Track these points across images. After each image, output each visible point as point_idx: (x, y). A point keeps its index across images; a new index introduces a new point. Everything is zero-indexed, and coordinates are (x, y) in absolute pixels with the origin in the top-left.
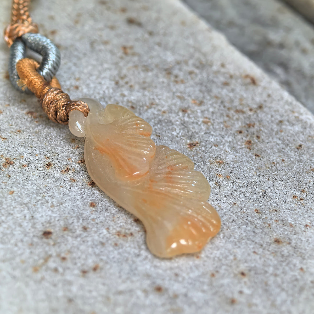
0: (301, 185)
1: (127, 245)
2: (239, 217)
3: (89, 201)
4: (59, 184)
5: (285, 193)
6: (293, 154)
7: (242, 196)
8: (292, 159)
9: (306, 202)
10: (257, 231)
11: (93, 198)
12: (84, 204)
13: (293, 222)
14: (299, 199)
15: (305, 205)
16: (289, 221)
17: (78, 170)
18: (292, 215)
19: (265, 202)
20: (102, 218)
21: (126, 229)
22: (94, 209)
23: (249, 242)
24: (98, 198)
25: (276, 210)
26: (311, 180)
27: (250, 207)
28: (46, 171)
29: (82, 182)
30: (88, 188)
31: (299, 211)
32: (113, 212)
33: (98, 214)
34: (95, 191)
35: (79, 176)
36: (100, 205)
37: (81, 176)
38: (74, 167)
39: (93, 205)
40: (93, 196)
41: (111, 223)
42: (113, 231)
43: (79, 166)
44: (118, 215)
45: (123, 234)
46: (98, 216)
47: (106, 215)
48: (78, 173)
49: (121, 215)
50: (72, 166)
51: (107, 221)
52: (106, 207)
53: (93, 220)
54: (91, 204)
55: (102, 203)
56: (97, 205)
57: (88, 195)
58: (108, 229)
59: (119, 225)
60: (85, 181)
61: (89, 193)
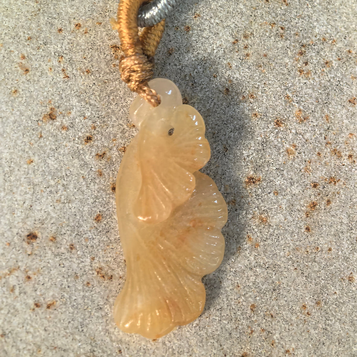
0: (322, 294)
1: (98, 290)
2: (229, 307)
3: (98, 211)
4: (82, 172)
5: (298, 296)
6: (346, 246)
7: (252, 279)
8: (340, 253)
9: (310, 319)
10: (234, 334)
11: (105, 210)
12: (90, 214)
13: (278, 340)
14: (306, 312)
15: (306, 323)
16: (275, 337)
17: (114, 160)
18: (283, 330)
19: (269, 300)
20: (96, 241)
21: (110, 268)
22: (96, 225)
23: (216, 344)
24: (109, 211)
25: (272, 316)
26: (337, 292)
27: (250, 299)
28: (81, 147)
29: (107, 180)
30: (108, 192)
31: (295, 328)
32: (112, 238)
33: (96, 234)
34: (111, 200)
35: (109, 171)
36: (105, 223)
37: (111, 172)
38: (112, 154)
39: (98, 219)
40: (106, 206)
41: (101, 253)
42: (96, 265)
43: (118, 155)
44: (115, 245)
45: (103, 272)
46: (94, 237)
47: (102, 239)
48: (111, 166)
49: (117, 246)
50: (111, 151)
51: (98, 248)
52: (110, 228)
53: (87, 239)
54: (97, 217)
55: (109, 220)
56: (102, 220)
57: (103, 202)
58: (93, 259)
59: (107, 259)
60: (111, 180)
61: (105, 199)
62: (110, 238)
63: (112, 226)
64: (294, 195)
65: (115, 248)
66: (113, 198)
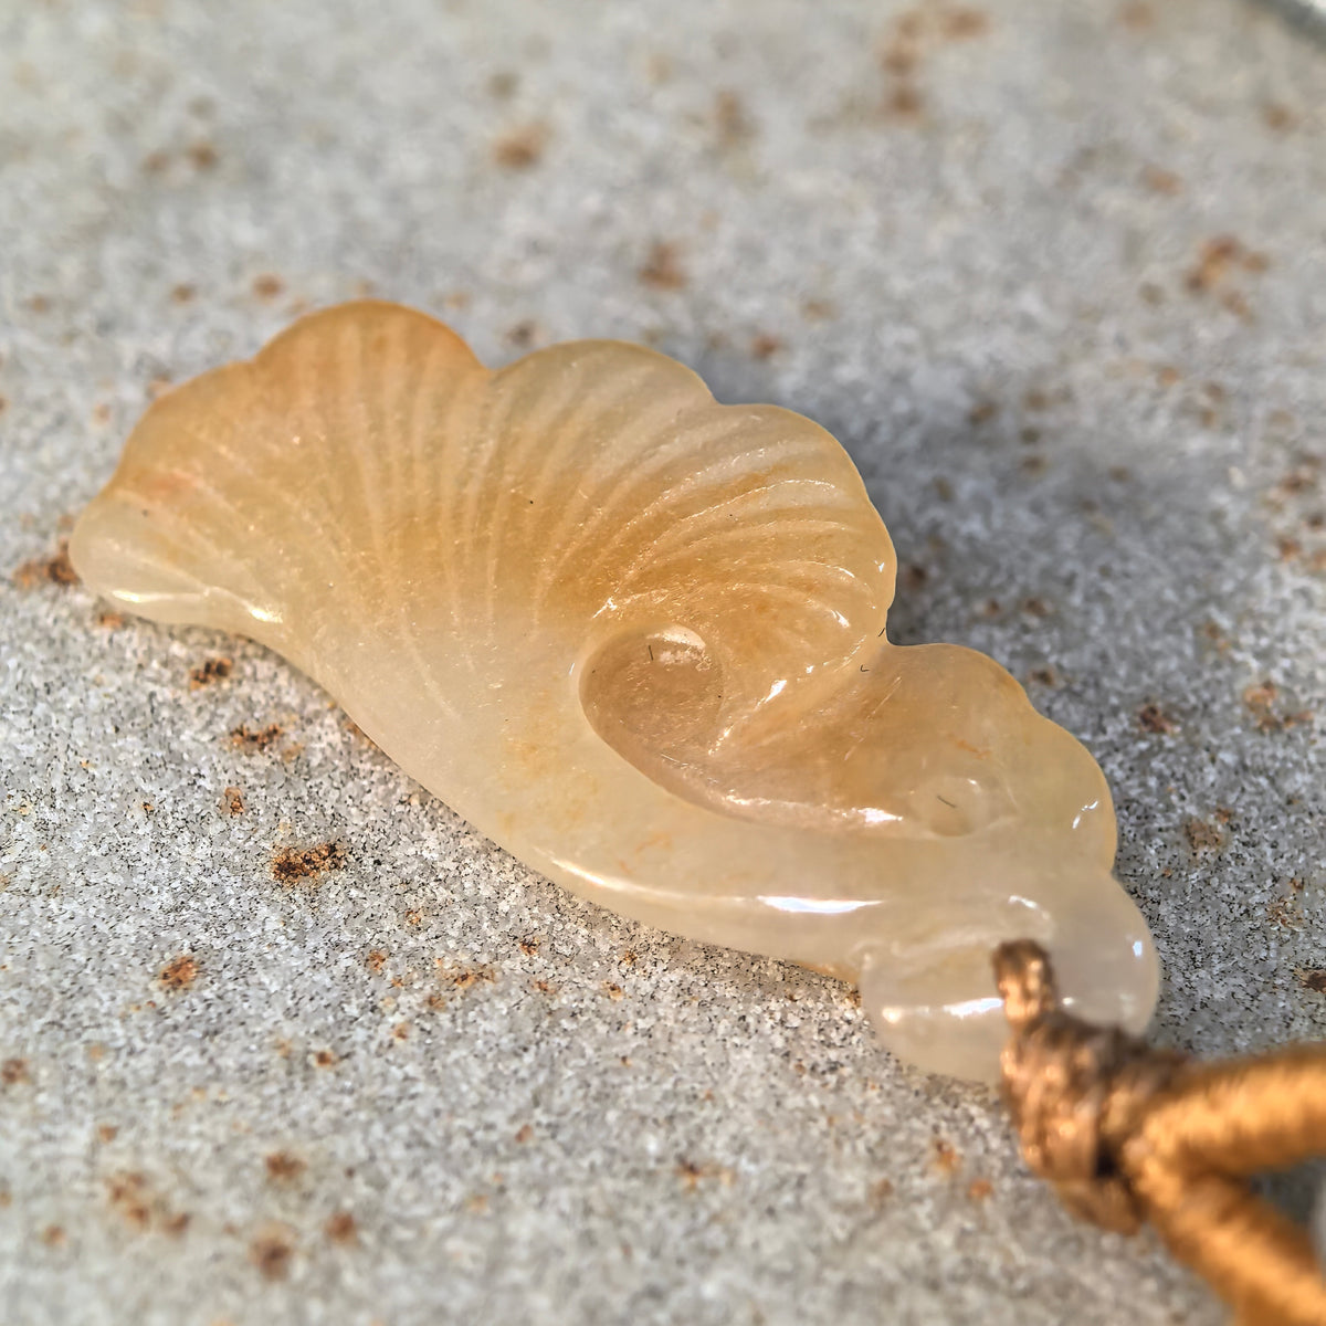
1: (98, 1267)
3: (187, 943)
4: (147, 788)
11: (219, 943)
12: (143, 952)
17: (315, 762)
20: (142, 1063)
21: (185, 1180)
22: (159, 998)
24: (241, 950)
28: (164, 694)
29: (262, 832)
30: (256, 877)
32: (228, 1062)
33: (149, 1034)
34: (263, 911)
35: (280, 795)
36: (207, 994)
37: (290, 804)
38: (312, 739)
39: (176, 976)
40: (230, 928)
41: (155, 1113)
42: (117, 1160)
43: (340, 747)
44: (234, 1091)
45: (146, 1197)
46: (139, 1044)
47: (177, 1058)
48: (295, 779)
49: (247, 1097)
50: (309, 729)
51: (150, 1091)
52: (226, 1018)
53: (96, 1050)
54: (176, 968)
55: (231, 986)
56: (195, 985)
57: (218, 912)
58: (110, 1133)
59: (180, 1144)
60: (281, 833)
61: (232, 902)
62: (221, 1062)
63: (237, 1013)
64: (1204, 1005)
65: (234, 1105)
66: (271, 903)
